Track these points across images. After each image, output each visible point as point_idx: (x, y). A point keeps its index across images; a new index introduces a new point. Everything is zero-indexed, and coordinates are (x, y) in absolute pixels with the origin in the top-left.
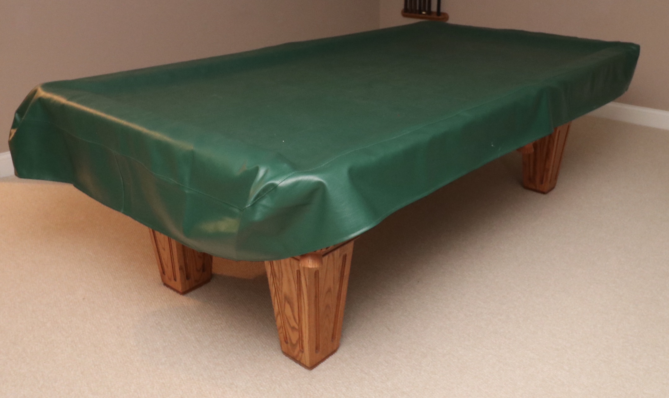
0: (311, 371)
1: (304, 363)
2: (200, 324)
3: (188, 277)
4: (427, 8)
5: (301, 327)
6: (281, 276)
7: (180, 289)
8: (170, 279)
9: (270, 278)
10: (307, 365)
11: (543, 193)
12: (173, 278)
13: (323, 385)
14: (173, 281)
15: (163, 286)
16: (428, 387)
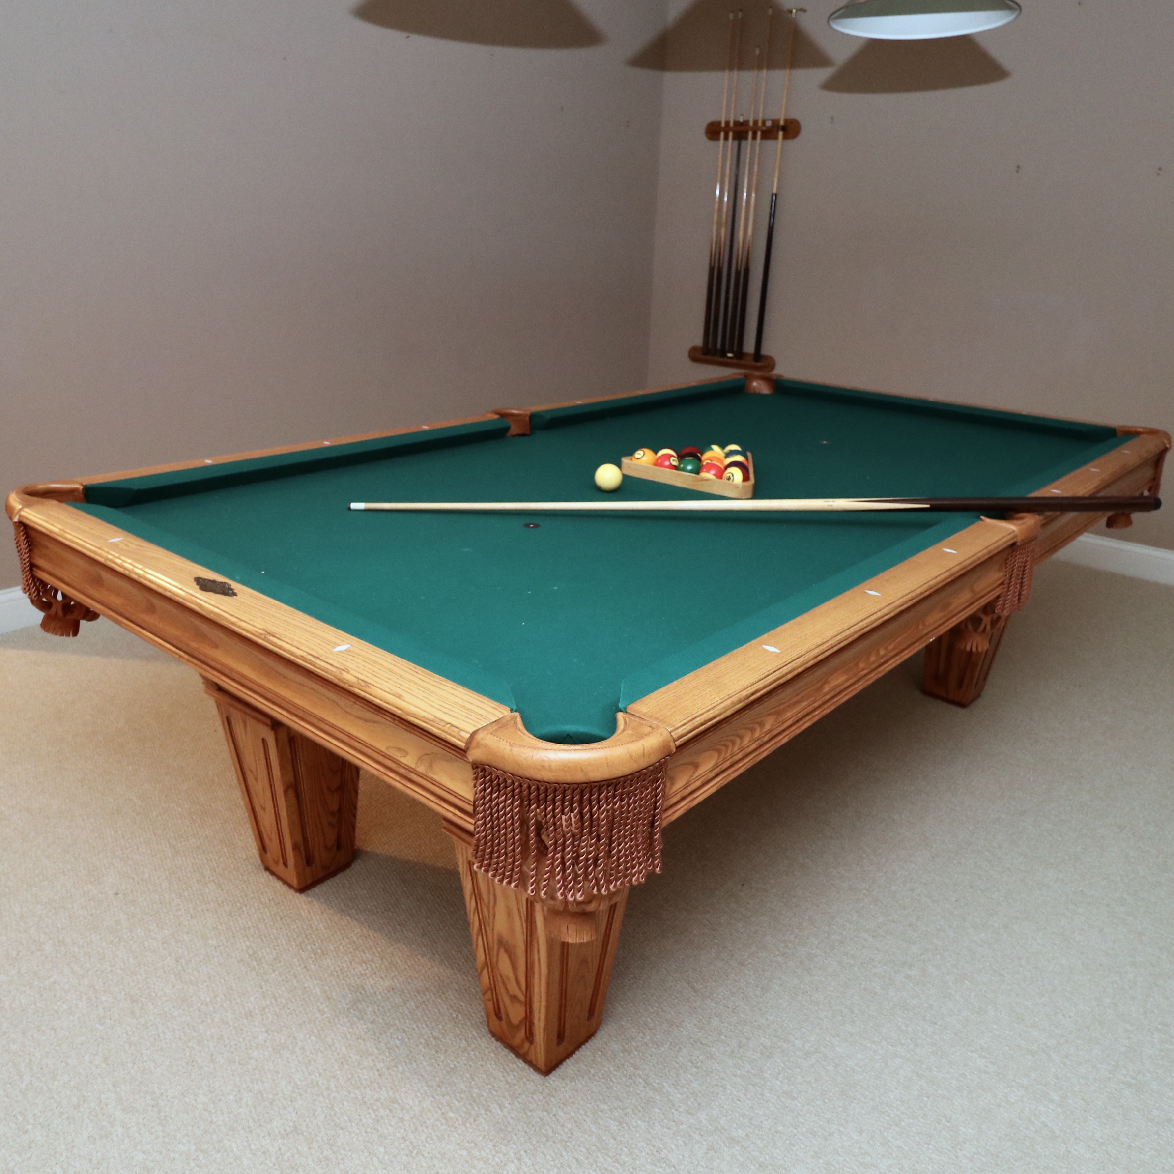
0: (547, 1077)
1: (534, 1062)
2: (331, 960)
3: (309, 860)
4: (735, 348)
5: (530, 998)
6: (492, 903)
7: (295, 882)
8: (277, 863)
9: (471, 899)
10: (539, 1066)
11: (962, 705)
12: (281, 860)
13: (572, 1114)
14: (281, 866)
15: (263, 871)
16: (780, 1128)
